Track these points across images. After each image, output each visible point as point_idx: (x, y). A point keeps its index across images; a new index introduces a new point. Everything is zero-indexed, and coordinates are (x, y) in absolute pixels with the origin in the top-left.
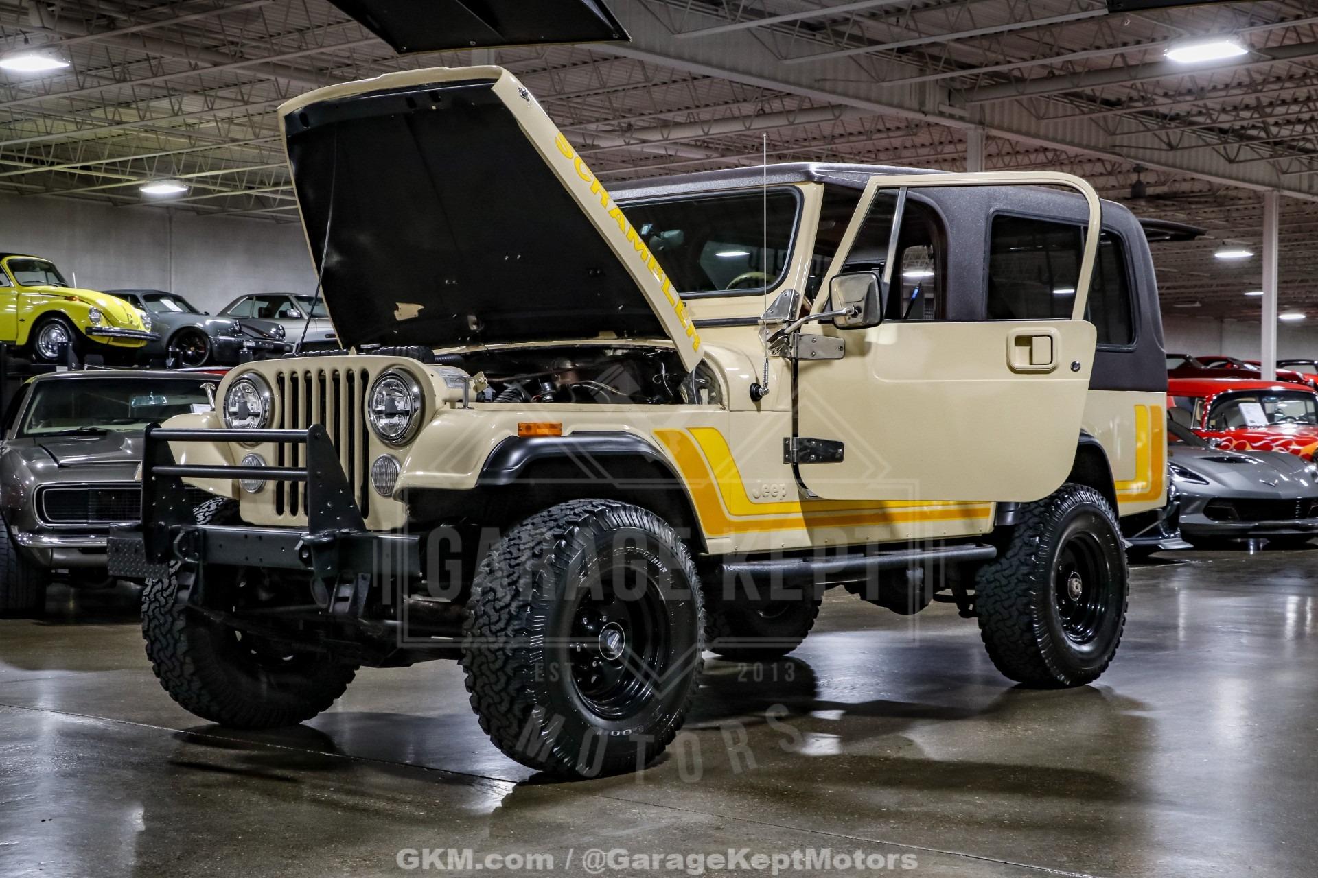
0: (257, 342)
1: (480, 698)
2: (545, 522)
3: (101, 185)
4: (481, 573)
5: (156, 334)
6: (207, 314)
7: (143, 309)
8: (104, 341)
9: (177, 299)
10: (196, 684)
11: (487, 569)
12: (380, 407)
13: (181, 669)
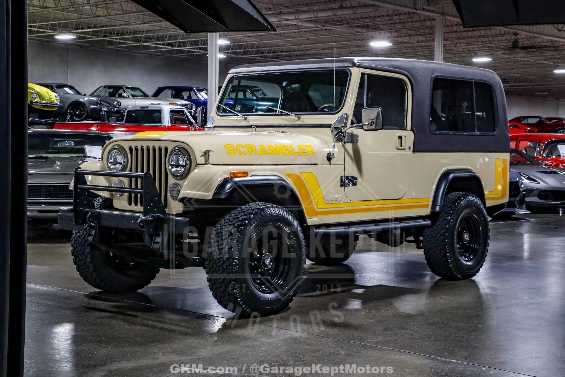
0: (108, 109)
1: (213, 285)
2: (239, 213)
3: (36, 34)
4: (213, 234)
5: (62, 104)
6: (85, 95)
7: (56, 92)
8: (38, 107)
9: (71, 88)
10: (95, 275)
11: (216, 232)
12: (173, 163)
13: (88, 269)
